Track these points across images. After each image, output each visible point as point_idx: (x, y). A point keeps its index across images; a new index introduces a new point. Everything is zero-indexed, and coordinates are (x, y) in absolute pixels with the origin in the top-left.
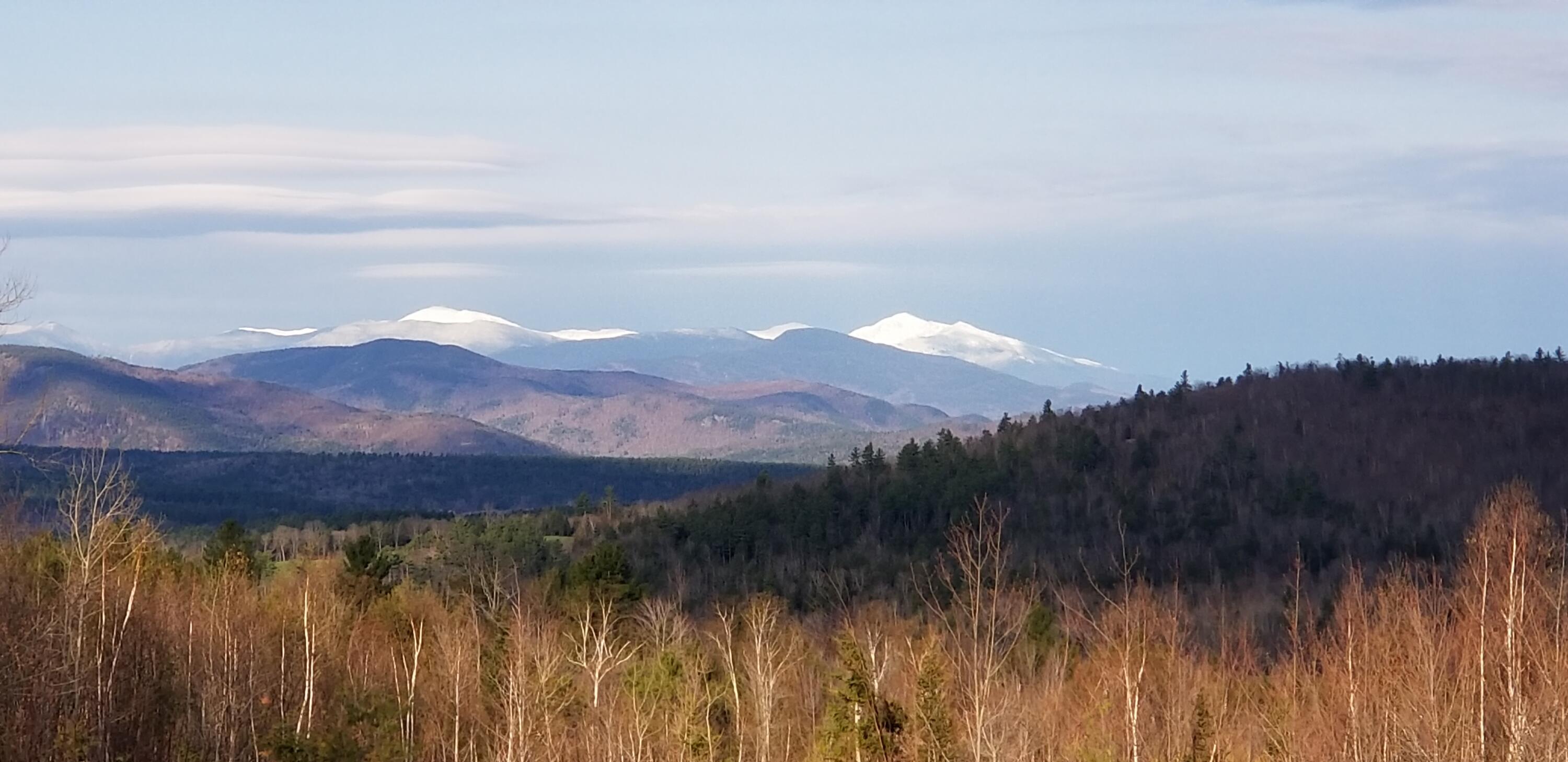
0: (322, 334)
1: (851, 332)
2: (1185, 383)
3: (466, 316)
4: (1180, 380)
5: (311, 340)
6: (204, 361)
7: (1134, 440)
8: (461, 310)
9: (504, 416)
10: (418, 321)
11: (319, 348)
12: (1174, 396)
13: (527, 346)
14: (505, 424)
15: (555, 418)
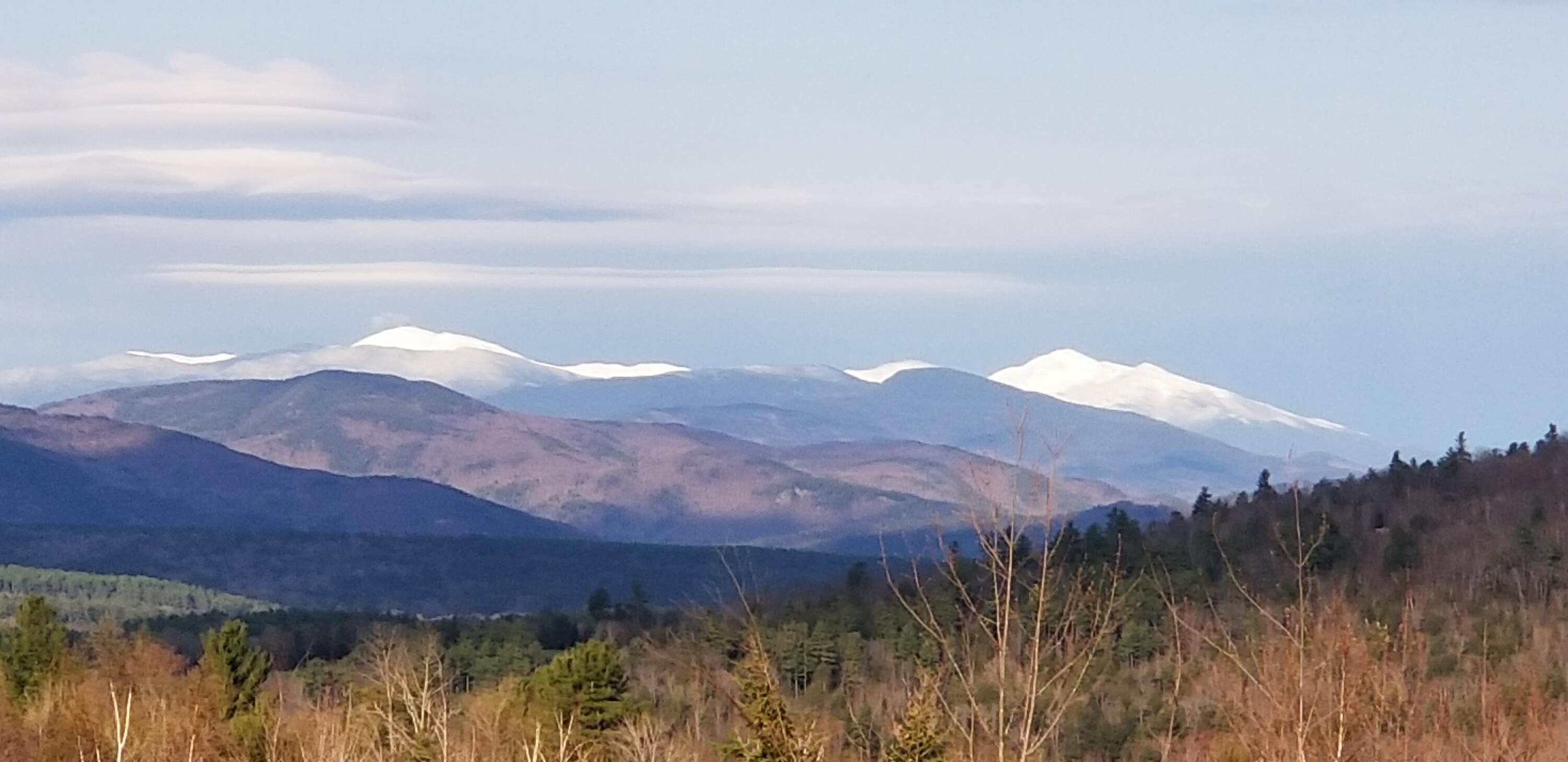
0: (243, 362)
1: (991, 374)
2: (1461, 450)
3: (448, 342)
4: (1455, 446)
5: (228, 370)
6: (76, 396)
7: (1388, 530)
8: (440, 332)
9: (497, 482)
10: (380, 347)
11: (238, 381)
12: (1447, 468)
13: (533, 385)
14: (499, 493)
15: (569, 488)
